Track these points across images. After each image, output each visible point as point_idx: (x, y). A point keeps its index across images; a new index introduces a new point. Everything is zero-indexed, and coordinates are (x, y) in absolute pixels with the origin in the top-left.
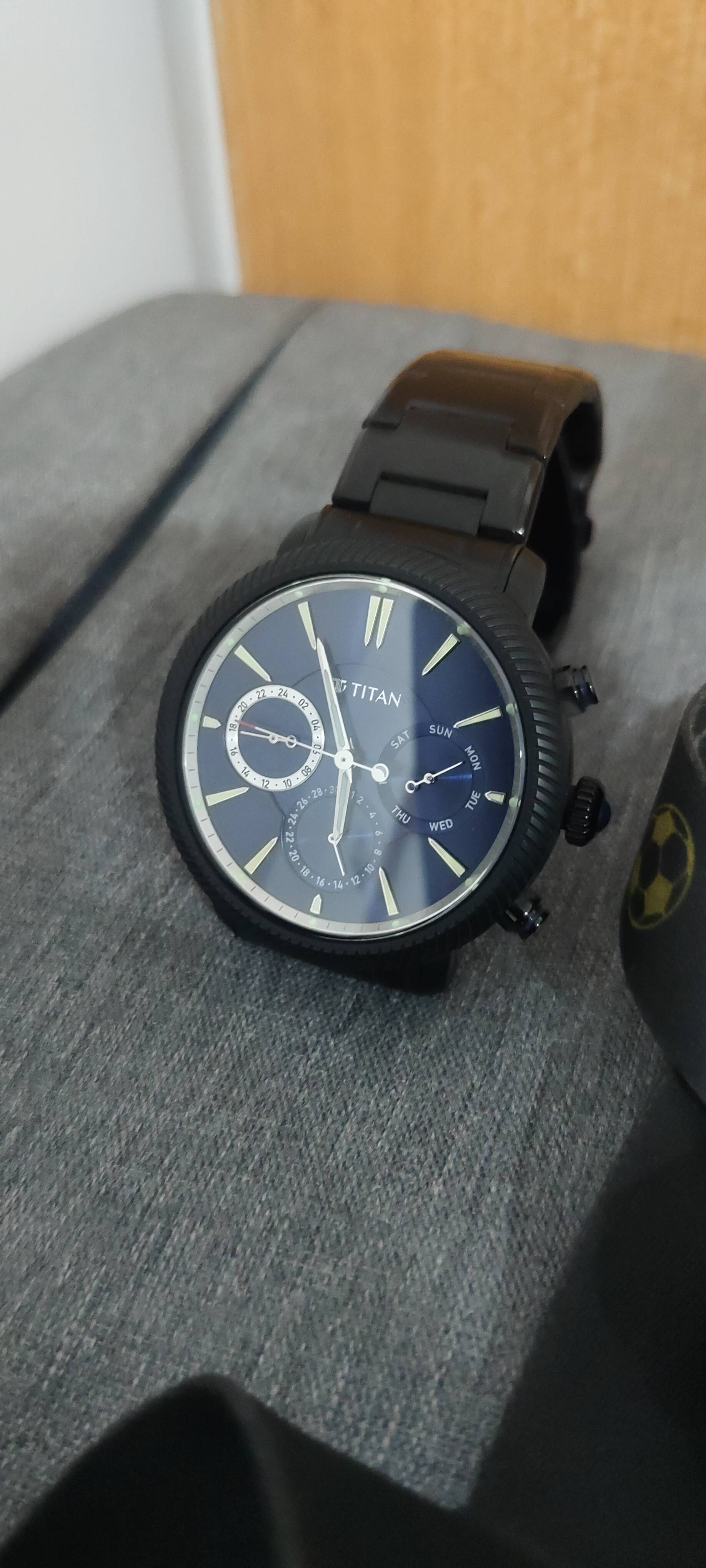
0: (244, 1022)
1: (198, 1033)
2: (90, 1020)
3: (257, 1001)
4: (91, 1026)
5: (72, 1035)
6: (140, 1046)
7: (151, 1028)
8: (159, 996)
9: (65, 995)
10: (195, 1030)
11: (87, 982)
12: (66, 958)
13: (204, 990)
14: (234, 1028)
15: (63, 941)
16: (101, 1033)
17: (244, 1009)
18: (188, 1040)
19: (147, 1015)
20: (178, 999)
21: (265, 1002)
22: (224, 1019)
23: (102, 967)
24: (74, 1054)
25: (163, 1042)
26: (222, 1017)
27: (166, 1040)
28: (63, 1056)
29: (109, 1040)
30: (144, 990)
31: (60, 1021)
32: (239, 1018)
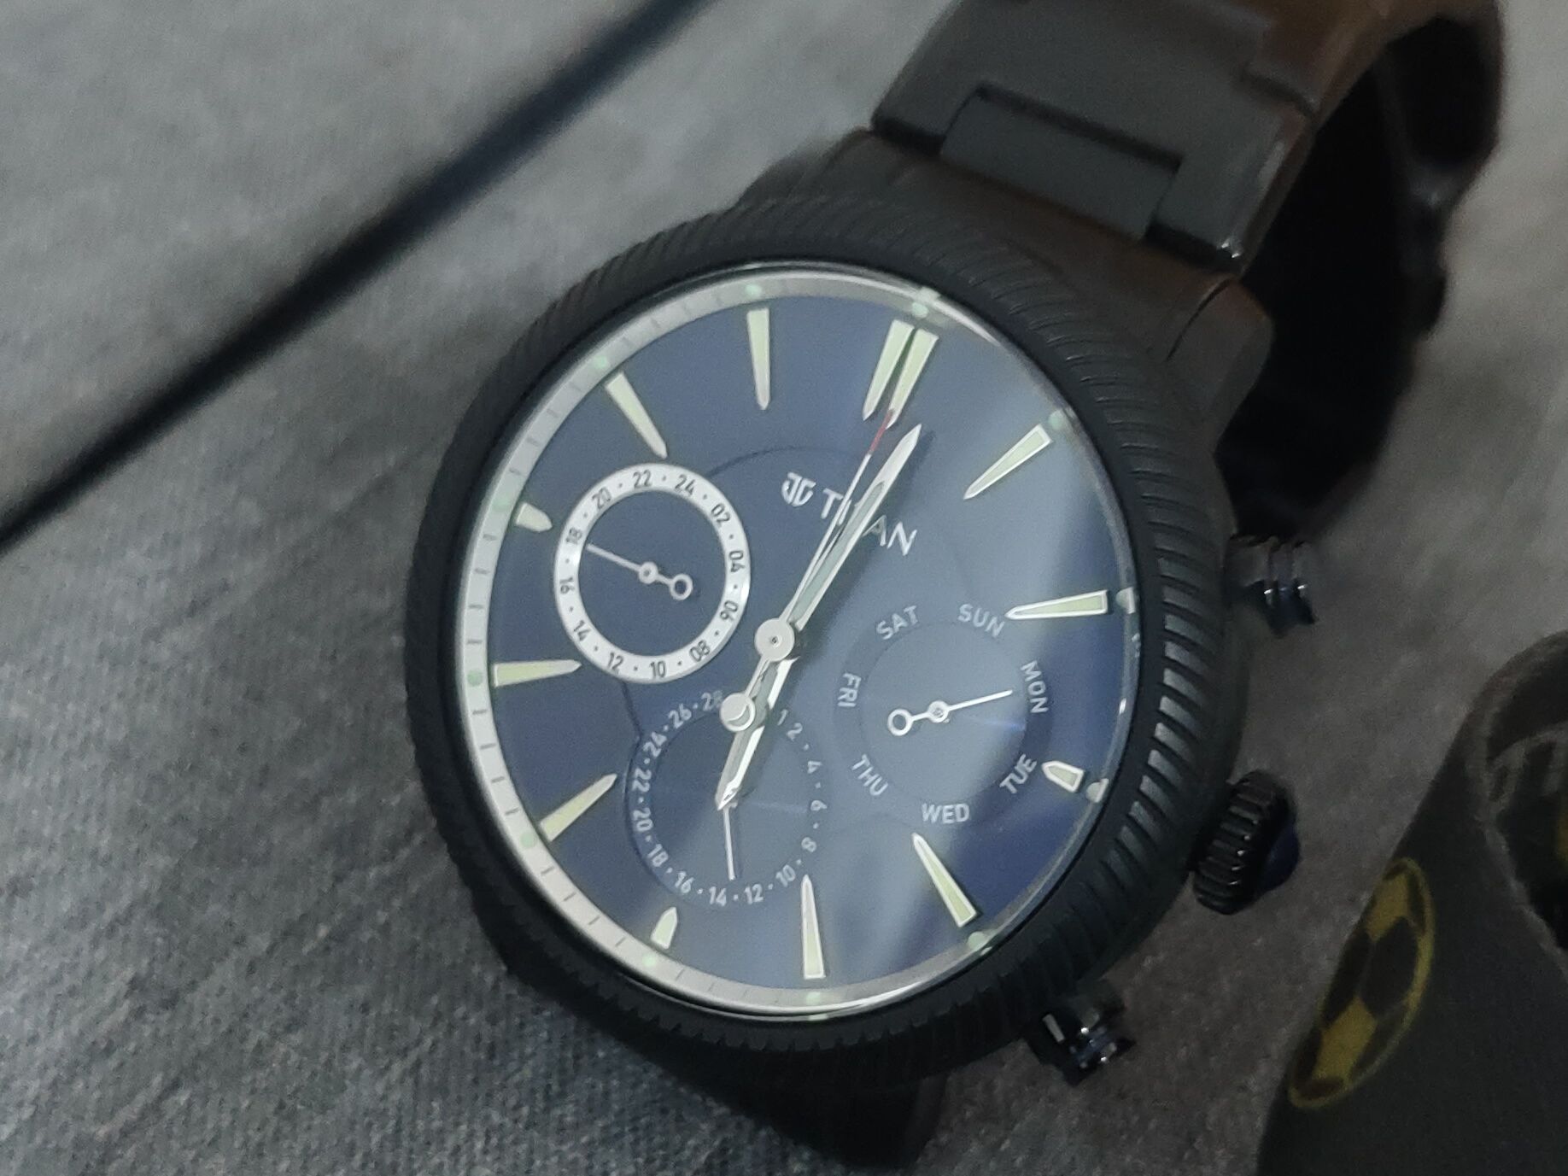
0: (479, 1145)
1: (381, 1145)
2: (173, 1074)
3: (517, 1107)
4: (173, 1086)
5: (132, 1095)
6: (260, 1145)
7: (292, 1116)
8: (324, 1056)
9: (138, 1013)
10: (376, 1138)
11: (188, 997)
12: (159, 940)
13: (418, 1064)
14: (457, 1149)
15: (160, 907)
16: (189, 1103)
17: (487, 1117)
18: (358, 1157)
19: (289, 1089)
20: (360, 1069)
21: (532, 1113)
22: (441, 1131)
23: (225, 974)
24: (124, 1133)
25: (307, 1148)
26: (437, 1124)
27: (314, 1146)
28: (102, 1132)
29: (203, 1120)
30: (296, 1038)
31: (113, 1063)
32: (471, 1135)
